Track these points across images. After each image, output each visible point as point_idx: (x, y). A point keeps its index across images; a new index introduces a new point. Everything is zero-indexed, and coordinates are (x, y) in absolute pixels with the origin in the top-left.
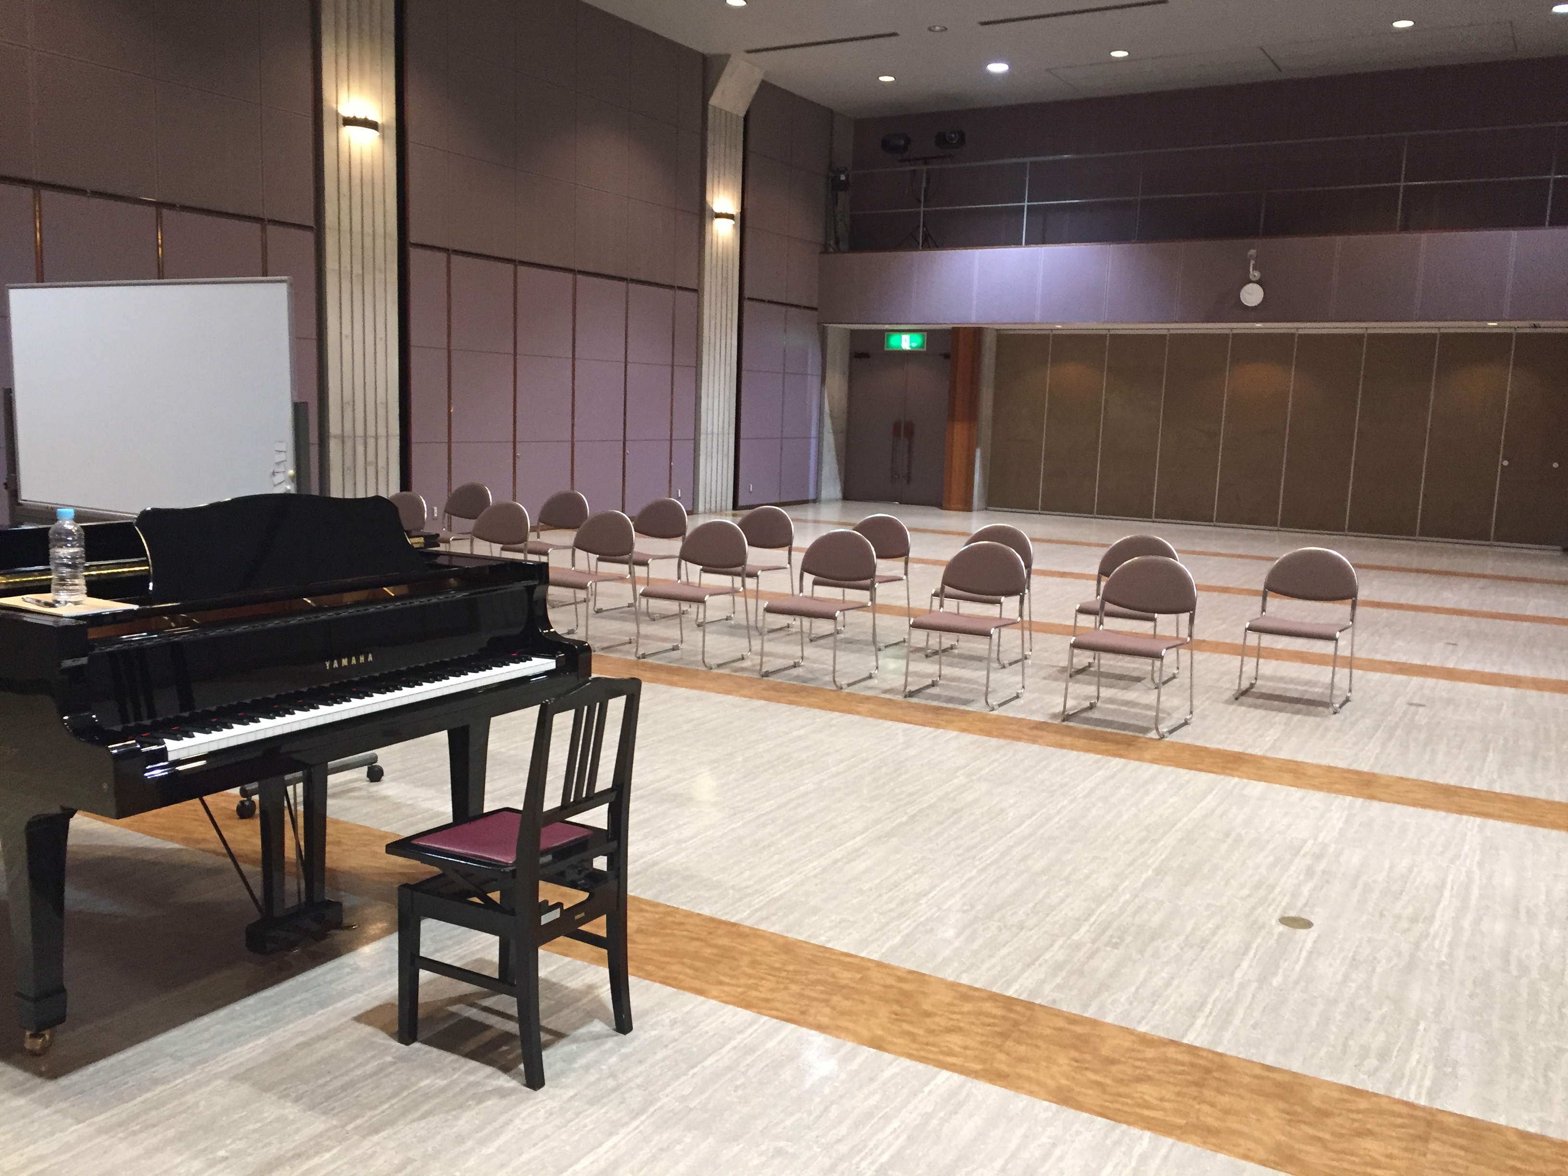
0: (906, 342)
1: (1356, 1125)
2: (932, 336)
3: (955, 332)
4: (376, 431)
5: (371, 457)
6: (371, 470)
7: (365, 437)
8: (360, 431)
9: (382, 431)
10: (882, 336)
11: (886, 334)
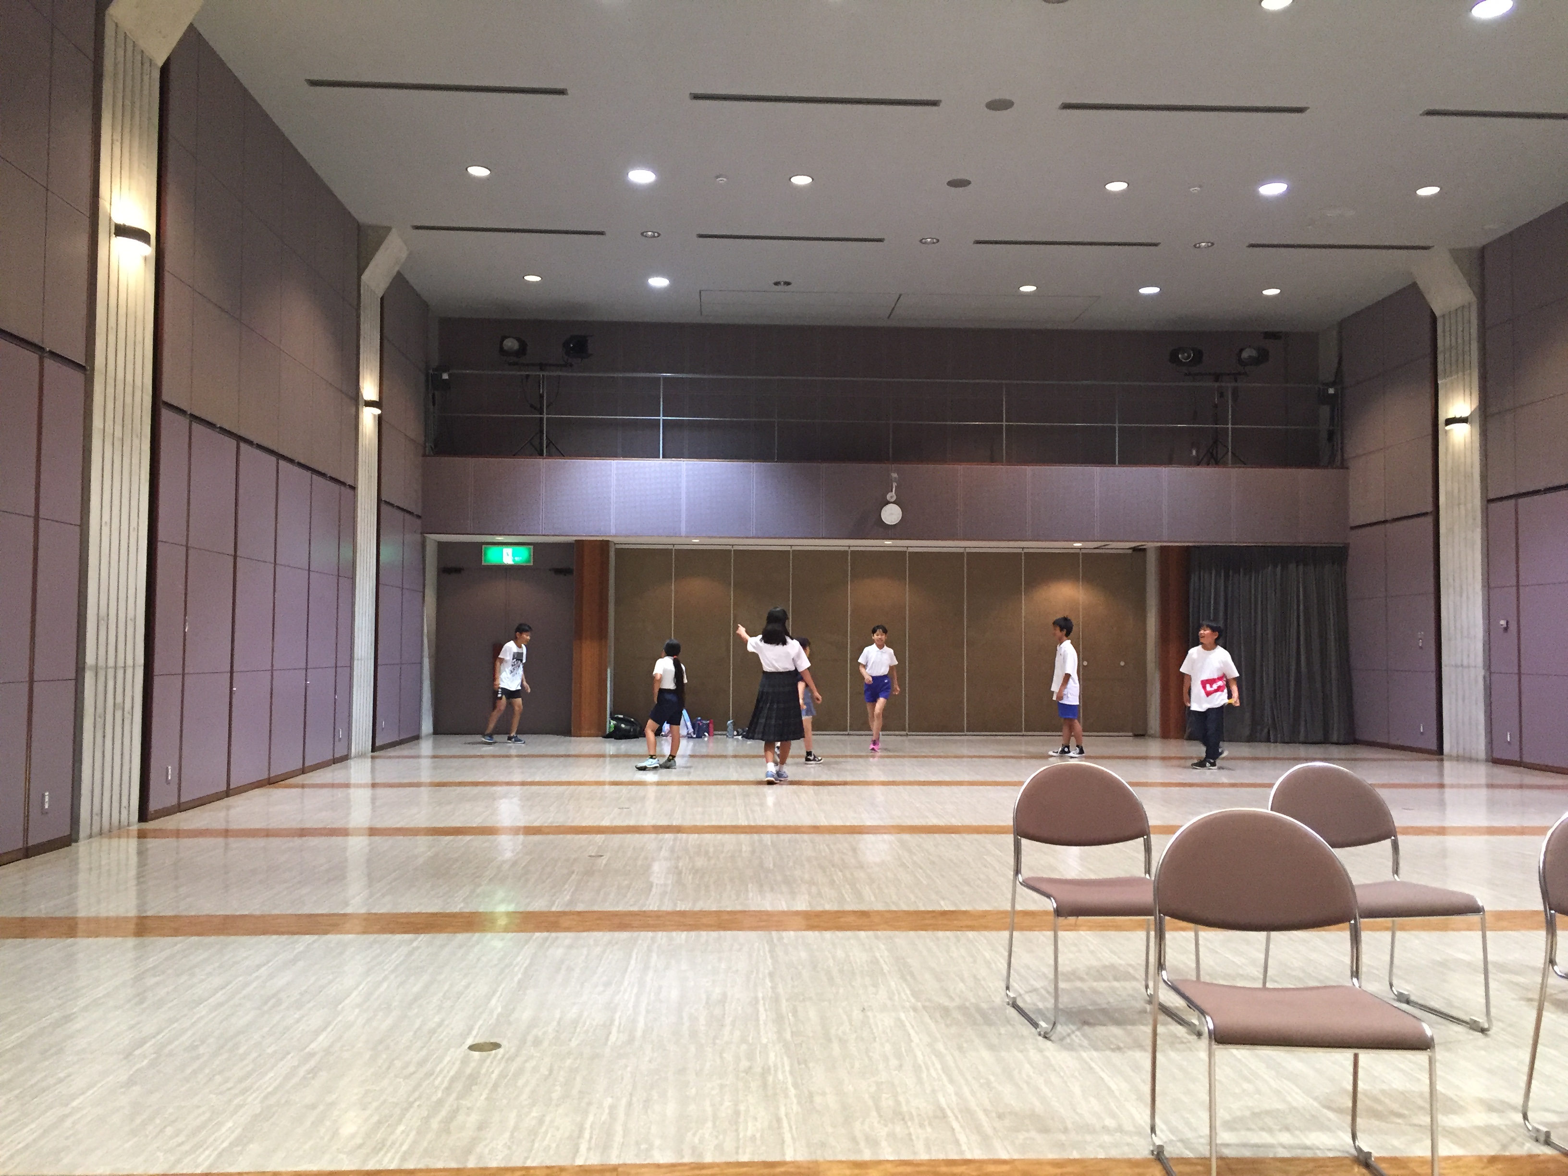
0: (508, 556)
2: (538, 549)
3: (578, 547)
4: (125, 662)
5: (119, 699)
6: (119, 714)
7: (115, 668)
8: (111, 663)
9: (130, 662)
10: (478, 549)
11: (483, 546)
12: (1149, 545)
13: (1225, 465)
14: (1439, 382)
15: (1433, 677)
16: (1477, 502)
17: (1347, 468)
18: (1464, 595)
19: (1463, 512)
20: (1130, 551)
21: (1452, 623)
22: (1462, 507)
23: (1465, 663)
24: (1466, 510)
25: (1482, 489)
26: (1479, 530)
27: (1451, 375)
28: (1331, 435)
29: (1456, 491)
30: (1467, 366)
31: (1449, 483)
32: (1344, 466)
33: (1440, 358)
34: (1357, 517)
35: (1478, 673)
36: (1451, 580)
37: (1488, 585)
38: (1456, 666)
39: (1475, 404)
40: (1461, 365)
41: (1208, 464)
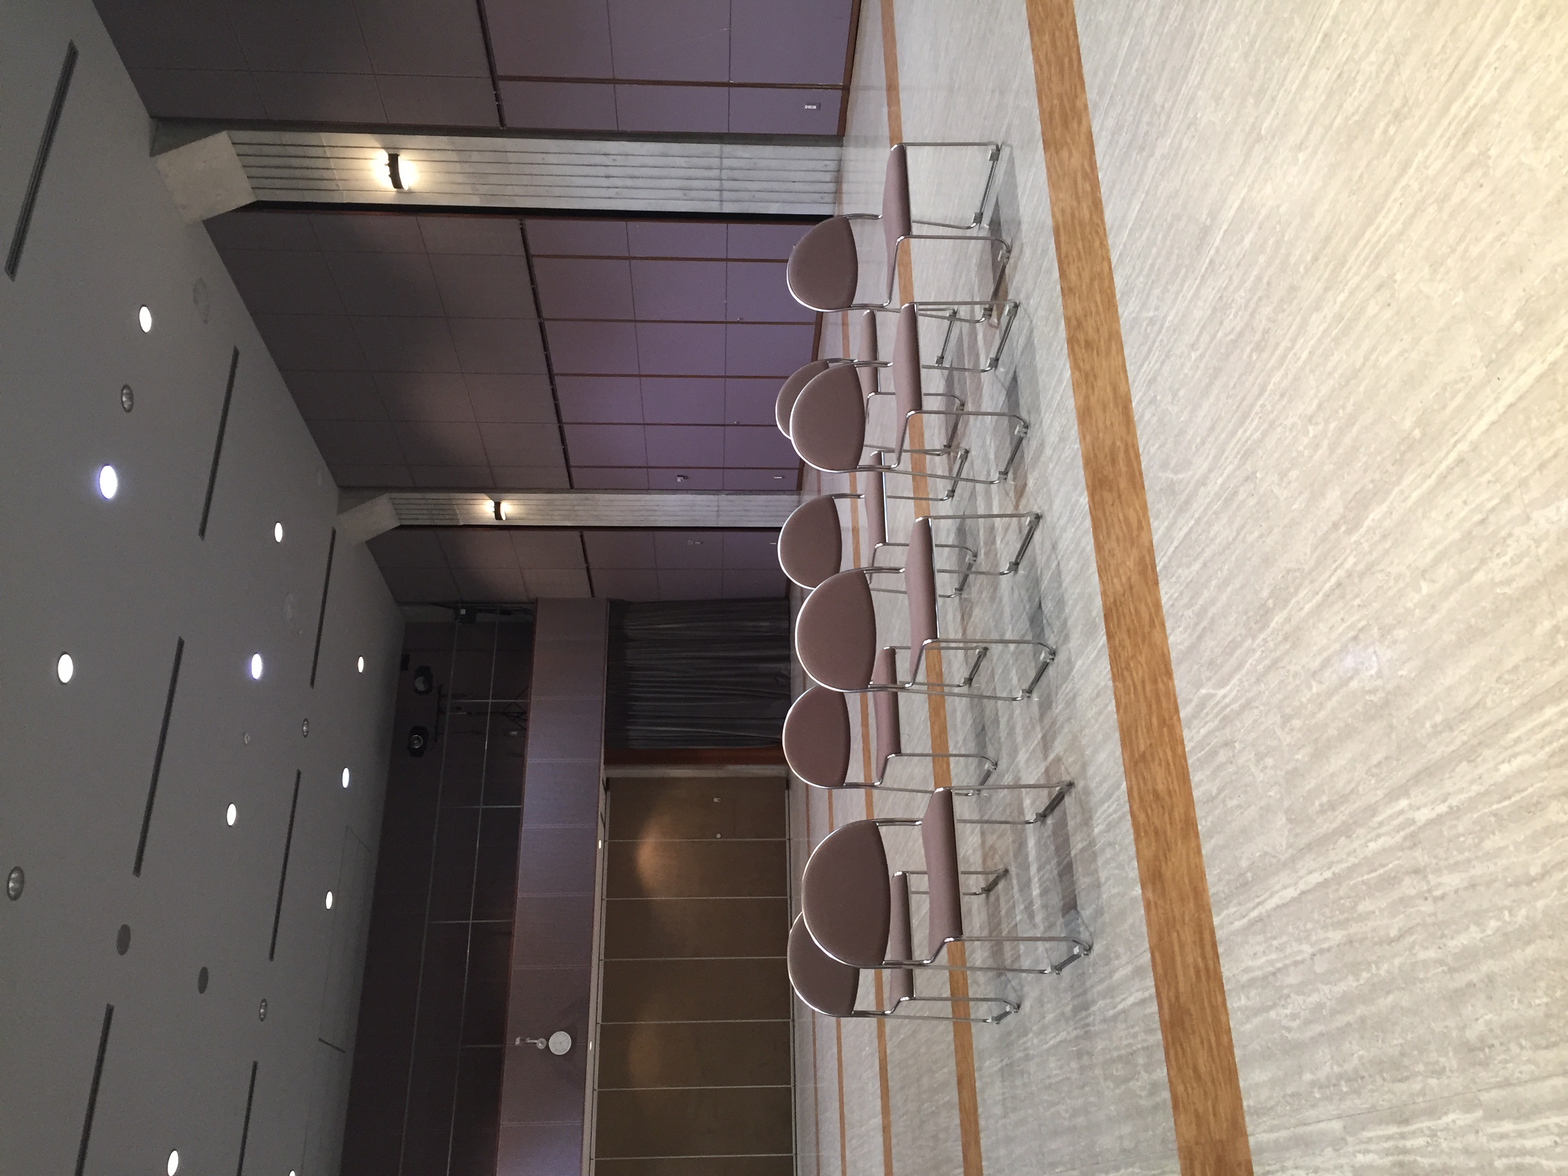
1: (1195, 1085)
12: (603, 775)
13: (528, 705)
14: (462, 524)
15: (727, 534)
16: (572, 497)
17: (537, 599)
18: (656, 508)
19: (580, 508)
20: (609, 793)
21: (679, 518)
22: (576, 508)
23: (716, 509)
24: (579, 505)
25: (561, 493)
26: (597, 496)
27: (456, 514)
28: (505, 612)
29: (562, 513)
30: (449, 502)
31: (555, 518)
32: (535, 602)
33: (439, 523)
34: (584, 591)
35: (724, 500)
36: (642, 518)
37: (647, 490)
38: (718, 516)
39: (484, 496)
40: (446, 507)
41: (526, 720)
